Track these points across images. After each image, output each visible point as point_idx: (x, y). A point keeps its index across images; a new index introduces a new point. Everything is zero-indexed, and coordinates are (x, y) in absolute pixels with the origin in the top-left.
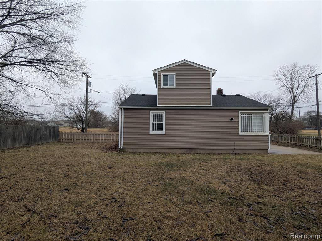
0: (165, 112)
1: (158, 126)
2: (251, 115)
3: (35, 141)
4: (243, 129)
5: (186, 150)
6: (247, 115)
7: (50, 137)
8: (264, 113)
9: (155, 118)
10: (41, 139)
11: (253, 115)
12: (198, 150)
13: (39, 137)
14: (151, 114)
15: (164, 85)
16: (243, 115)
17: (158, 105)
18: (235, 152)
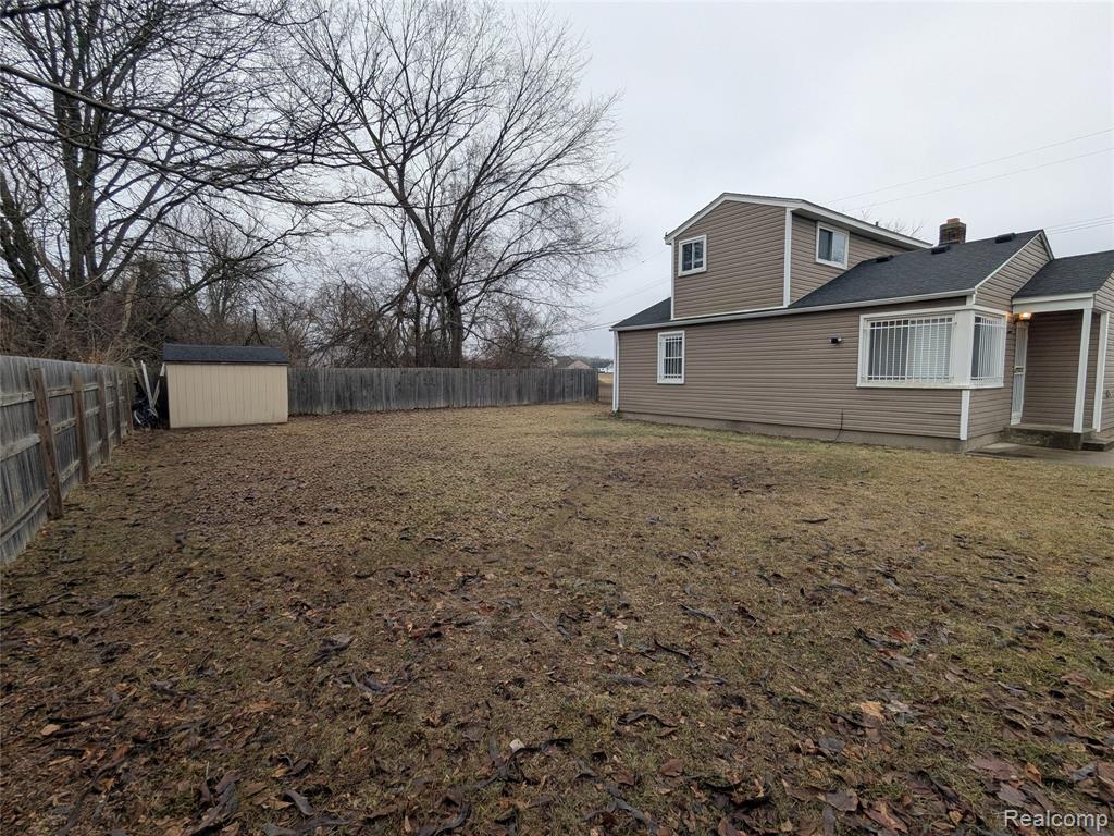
0: (683, 332)
1: (672, 367)
2: (906, 322)
3: (552, 398)
4: (873, 370)
5: (724, 423)
6: (892, 323)
7: (579, 392)
8: (953, 312)
9: (669, 346)
10: (562, 394)
11: (913, 322)
12: (751, 426)
13: (557, 391)
14: (662, 339)
15: (684, 269)
16: (879, 324)
17: (672, 318)
18: (845, 437)
